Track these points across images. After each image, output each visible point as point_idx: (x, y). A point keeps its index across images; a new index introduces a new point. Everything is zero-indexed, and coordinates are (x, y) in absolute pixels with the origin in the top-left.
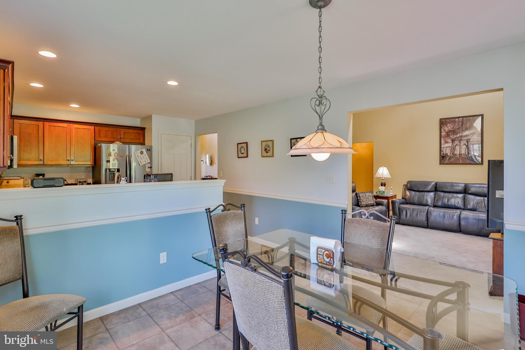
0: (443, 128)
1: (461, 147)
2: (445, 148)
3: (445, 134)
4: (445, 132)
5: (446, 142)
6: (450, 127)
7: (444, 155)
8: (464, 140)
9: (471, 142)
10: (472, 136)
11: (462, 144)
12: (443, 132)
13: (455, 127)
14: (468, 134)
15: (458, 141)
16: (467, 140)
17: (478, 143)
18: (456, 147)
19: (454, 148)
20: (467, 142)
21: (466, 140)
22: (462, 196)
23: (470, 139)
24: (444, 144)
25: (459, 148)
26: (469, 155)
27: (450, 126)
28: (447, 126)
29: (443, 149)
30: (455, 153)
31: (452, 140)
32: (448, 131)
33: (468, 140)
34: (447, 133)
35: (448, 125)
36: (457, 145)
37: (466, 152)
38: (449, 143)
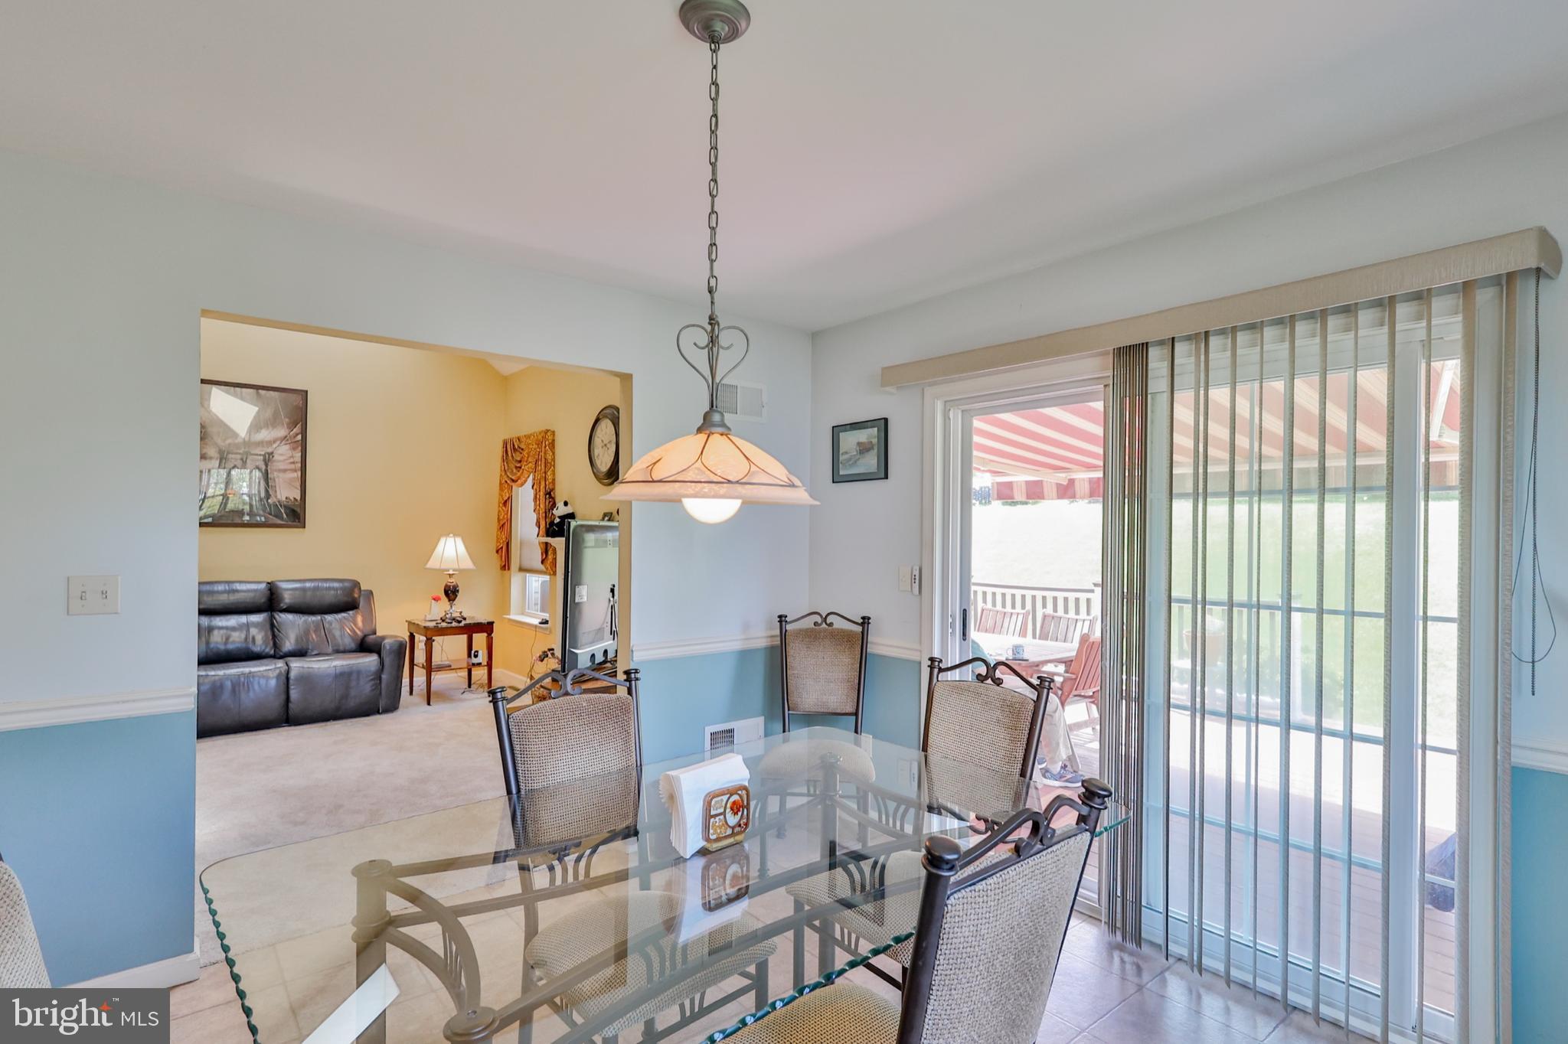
5: (204, 457)
8: (257, 455)
9: (274, 464)
10: (278, 446)
11: (251, 467)
14: (266, 439)
16: (264, 456)
17: (293, 466)
19: (228, 475)
20: (263, 463)
21: (260, 455)
22: (265, 620)
23: (272, 453)
26: (269, 501)
31: (222, 450)
33: (267, 456)
36: (237, 466)
37: (260, 491)
38: (211, 458)
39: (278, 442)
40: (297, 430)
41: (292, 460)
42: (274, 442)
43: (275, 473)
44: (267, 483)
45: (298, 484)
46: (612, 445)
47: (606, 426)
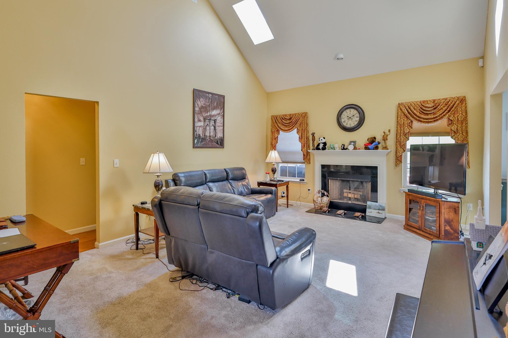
0: (197, 101)
1: (210, 128)
2: (198, 128)
3: (198, 110)
4: (198, 107)
5: (200, 121)
6: (202, 102)
7: (197, 136)
9: (217, 124)
10: (218, 117)
11: (211, 125)
12: (197, 107)
13: (206, 103)
14: (215, 114)
15: (208, 120)
16: (214, 120)
17: (221, 125)
18: (207, 127)
24: (197, 123)
25: (209, 128)
26: (216, 138)
27: (202, 101)
28: (200, 100)
29: (197, 129)
30: (206, 134)
31: (204, 118)
32: (201, 106)
34: (200, 109)
35: (201, 99)
36: (207, 124)
37: (213, 134)
38: (202, 121)
39: (218, 115)
40: (222, 111)
41: (221, 122)
42: (217, 115)
43: (217, 127)
44: (215, 131)
45: (222, 131)
46: (357, 117)
47: (353, 112)
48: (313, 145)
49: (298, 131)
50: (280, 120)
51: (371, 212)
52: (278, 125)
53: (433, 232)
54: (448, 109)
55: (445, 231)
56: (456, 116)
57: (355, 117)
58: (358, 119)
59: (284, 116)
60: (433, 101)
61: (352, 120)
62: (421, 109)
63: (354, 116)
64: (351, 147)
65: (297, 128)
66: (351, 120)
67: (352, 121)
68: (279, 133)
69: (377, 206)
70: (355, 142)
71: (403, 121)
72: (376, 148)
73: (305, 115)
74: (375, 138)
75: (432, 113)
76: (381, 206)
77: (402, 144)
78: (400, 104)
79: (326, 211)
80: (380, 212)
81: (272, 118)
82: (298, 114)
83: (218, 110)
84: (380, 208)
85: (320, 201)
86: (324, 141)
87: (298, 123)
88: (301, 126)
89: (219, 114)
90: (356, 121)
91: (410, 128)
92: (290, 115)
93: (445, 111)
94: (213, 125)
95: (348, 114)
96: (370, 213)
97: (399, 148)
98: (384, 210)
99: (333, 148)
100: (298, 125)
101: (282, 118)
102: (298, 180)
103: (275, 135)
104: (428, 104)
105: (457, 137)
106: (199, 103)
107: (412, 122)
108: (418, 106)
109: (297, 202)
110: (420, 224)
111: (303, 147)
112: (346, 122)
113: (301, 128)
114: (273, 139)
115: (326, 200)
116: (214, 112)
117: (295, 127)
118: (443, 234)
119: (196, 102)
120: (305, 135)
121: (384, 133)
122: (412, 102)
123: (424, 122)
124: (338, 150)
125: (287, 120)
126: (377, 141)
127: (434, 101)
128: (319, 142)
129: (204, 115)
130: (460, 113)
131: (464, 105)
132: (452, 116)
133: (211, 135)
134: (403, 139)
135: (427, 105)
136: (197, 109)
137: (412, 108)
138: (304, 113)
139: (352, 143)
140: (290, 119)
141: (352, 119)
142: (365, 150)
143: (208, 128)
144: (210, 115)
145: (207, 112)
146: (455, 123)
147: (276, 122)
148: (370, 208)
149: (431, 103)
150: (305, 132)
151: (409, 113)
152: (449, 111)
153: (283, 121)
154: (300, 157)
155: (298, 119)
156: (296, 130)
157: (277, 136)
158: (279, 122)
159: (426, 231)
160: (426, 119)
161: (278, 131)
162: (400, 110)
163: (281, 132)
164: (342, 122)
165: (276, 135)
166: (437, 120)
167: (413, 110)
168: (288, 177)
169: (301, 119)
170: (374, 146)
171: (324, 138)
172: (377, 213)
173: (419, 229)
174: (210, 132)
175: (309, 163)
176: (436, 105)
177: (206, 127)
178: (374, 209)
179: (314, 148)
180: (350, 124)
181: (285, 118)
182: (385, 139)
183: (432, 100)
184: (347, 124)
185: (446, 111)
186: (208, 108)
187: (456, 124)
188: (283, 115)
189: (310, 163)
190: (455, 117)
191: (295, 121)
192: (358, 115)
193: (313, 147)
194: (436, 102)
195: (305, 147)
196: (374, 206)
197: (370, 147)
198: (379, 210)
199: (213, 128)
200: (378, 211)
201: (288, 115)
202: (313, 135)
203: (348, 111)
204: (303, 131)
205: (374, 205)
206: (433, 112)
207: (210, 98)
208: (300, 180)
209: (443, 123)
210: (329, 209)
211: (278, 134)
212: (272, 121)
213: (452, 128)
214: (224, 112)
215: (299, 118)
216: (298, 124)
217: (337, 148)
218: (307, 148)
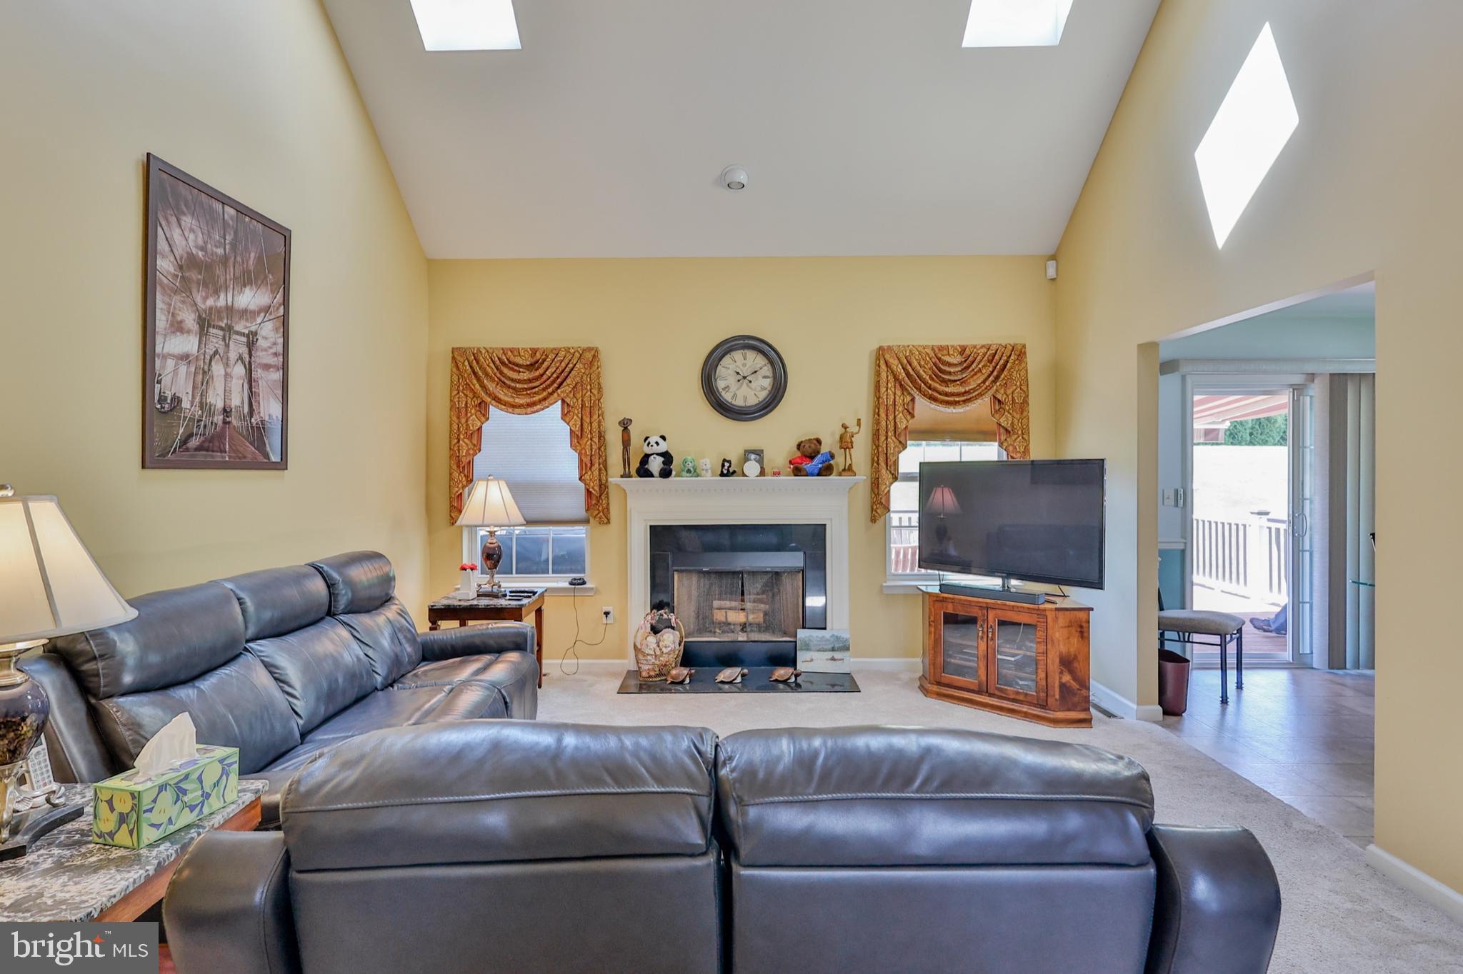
0: (163, 223)
1: (229, 370)
2: (170, 363)
3: (172, 270)
4: (172, 259)
5: (178, 327)
6: (192, 237)
7: (167, 406)
8: (239, 334)
9: (258, 354)
10: (262, 322)
11: (233, 355)
12: (163, 256)
13: (209, 246)
14: (250, 307)
15: (221, 333)
16: (248, 336)
17: (275, 361)
18: (213, 363)
19: (206, 368)
24: (165, 336)
25: (222, 372)
26: (253, 420)
27: (192, 230)
28: (183, 223)
29: (163, 367)
30: (211, 399)
31: (200, 317)
32: (185, 256)
33: (251, 338)
34: (181, 267)
35: (187, 220)
36: (216, 353)
37: (243, 403)
38: (189, 332)
39: (262, 315)
40: (279, 297)
41: (274, 350)
42: (259, 313)
43: (259, 371)
44: (250, 388)
45: (279, 392)
46: (765, 377)
47: (753, 360)
48: (626, 462)
49: (569, 412)
50: (492, 365)
51: (812, 660)
52: (483, 387)
53: (1026, 694)
54: (995, 373)
55: (1063, 686)
56: (1009, 392)
57: (760, 378)
58: (767, 383)
59: (510, 353)
60: (960, 350)
61: (749, 384)
62: (934, 367)
63: (756, 372)
64: (752, 468)
65: (563, 401)
66: (747, 384)
67: (750, 388)
68: (484, 415)
69: (827, 640)
70: (759, 453)
71: (892, 397)
72: (826, 470)
73: (591, 358)
74: (819, 441)
75: (959, 380)
76: (838, 638)
77: (892, 459)
78: (886, 348)
79: (684, 681)
80: (837, 655)
81: (453, 358)
82: (567, 350)
83: (263, 289)
84: (837, 646)
85: (655, 646)
86: (663, 447)
87: (568, 381)
88: (579, 395)
89: (266, 309)
90: (763, 389)
91: (909, 417)
92: (534, 351)
93: (989, 376)
94: (241, 358)
95: (737, 366)
96: (810, 662)
97: (884, 471)
98: (846, 648)
99: (692, 469)
100: (566, 388)
101: (499, 358)
102: (566, 585)
103: (470, 422)
104: (949, 355)
105: (1013, 445)
106: (176, 235)
107: (913, 400)
108: (928, 358)
109: (565, 661)
110: (984, 678)
111: (584, 467)
112: (733, 389)
113: (580, 401)
114: (462, 437)
115: (670, 640)
116: (249, 298)
117: (556, 395)
118: (1057, 697)
119: (159, 229)
120: (595, 425)
121: (845, 427)
122: (913, 346)
123: (942, 402)
124: (710, 478)
125: (521, 370)
126: (824, 449)
127: (963, 349)
128: (648, 450)
129: (199, 300)
130: (1018, 384)
131: (1023, 365)
132: (1002, 391)
133: (233, 406)
134: (893, 445)
135: (947, 359)
136: (165, 265)
137: (915, 363)
138: (589, 349)
139: (753, 456)
140: (532, 366)
141: (750, 382)
142: (796, 475)
143: (218, 369)
144: (230, 310)
145: (216, 292)
146: (1007, 408)
147: (475, 373)
148: (807, 648)
149: (956, 354)
150: (595, 417)
151: (908, 374)
152: (997, 378)
153: (506, 371)
154: (575, 504)
155: (567, 370)
156: (560, 406)
157: (479, 424)
158: (487, 374)
159: (1003, 693)
160: (947, 394)
161: (483, 409)
162: (883, 366)
163: (494, 411)
164: (721, 390)
165: (473, 420)
166: (969, 400)
167: (918, 367)
168: (551, 575)
169: (579, 369)
170: (820, 466)
171: (663, 438)
172: (827, 660)
173: (979, 692)
174: (227, 393)
175: (606, 521)
176: (968, 358)
177: (211, 361)
178: (819, 651)
179: (627, 470)
180: (745, 399)
181: (510, 362)
182: (845, 443)
183: (958, 347)
184: (735, 396)
185: (992, 378)
186: (219, 271)
187: (1009, 413)
188: (503, 349)
189: (609, 523)
190: (1006, 394)
191: (555, 375)
192: (767, 370)
193: (625, 468)
194: (968, 352)
195: (593, 468)
196: (818, 641)
197: (808, 466)
198: (833, 650)
199: (239, 370)
200: (830, 655)
201: (525, 350)
202: (626, 429)
203: (738, 355)
204: (588, 410)
205: (819, 639)
206: (960, 377)
207: (231, 222)
208: (571, 584)
209: (980, 408)
210: (693, 671)
211: (483, 419)
212: (454, 370)
213: (1001, 420)
214: (286, 302)
215: (571, 366)
216: (568, 385)
217: (707, 470)
218: (600, 470)
